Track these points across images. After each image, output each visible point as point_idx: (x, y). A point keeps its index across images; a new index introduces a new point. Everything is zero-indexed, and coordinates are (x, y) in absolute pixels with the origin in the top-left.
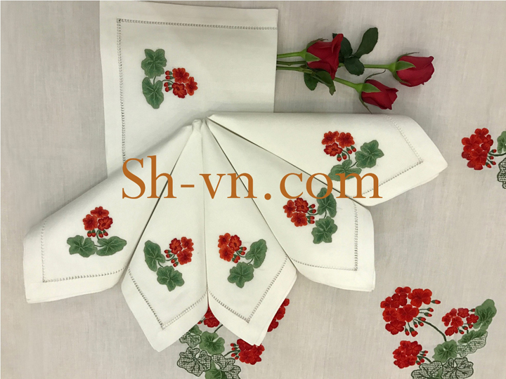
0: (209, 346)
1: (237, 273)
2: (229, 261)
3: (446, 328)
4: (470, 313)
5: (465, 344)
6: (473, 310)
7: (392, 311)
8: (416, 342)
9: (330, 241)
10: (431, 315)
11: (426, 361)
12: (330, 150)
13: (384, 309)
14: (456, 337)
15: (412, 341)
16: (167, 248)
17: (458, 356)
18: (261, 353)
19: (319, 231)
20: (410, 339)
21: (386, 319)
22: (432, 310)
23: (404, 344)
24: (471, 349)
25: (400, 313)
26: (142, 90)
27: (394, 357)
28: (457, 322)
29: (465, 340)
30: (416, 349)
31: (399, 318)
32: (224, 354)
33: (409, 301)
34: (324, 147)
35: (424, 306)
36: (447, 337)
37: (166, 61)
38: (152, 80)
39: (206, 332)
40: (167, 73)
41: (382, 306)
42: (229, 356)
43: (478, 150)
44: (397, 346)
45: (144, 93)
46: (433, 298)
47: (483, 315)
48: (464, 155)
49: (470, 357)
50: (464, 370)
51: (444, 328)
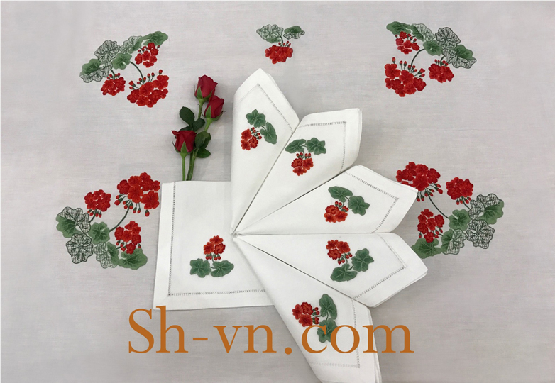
0: (462, 222)
1: (357, 208)
2: (347, 215)
3: (413, 51)
4: (399, 37)
5: (424, 36)
6: (396, 36)
7: (407, 88)
8: (429, 69)
9: (324, 142)
10: (405, 62)
11: (444, 59)
12: (254, 145)
13: (406, 94)
14: (420, 43)
15: (429, 71)
16: (336, 261)
17: (435, 39)
18: (461, 180)
19: (316, 150)
20: (427, 73)
21: (414, 91)
22: (401, 62)
23: (432, 76)
24: (427, 32)
25: (407, 83)
26: (220, 278)
27: (445, 81)
28: (408, 44)
29: (421, 37)
30: (434, 67)
31: (412, 83)
32: (468, 210)
33: (396, 78)
34: (252, 148)
35: (399, 68)
36: (420, 49)
37: (198, 259)
38: (213, 270)
39: (450, 225)
40: (207, 258)
41: (404, 96)
42: (469, 205)
43: (280, 53)
44: (435, 81)
45: (223, 276)
46: (391, 63)
47: (399, 29)
48: (284, 61)
49: (434, 31)
50: (446, 34)
51: (414, 52)
